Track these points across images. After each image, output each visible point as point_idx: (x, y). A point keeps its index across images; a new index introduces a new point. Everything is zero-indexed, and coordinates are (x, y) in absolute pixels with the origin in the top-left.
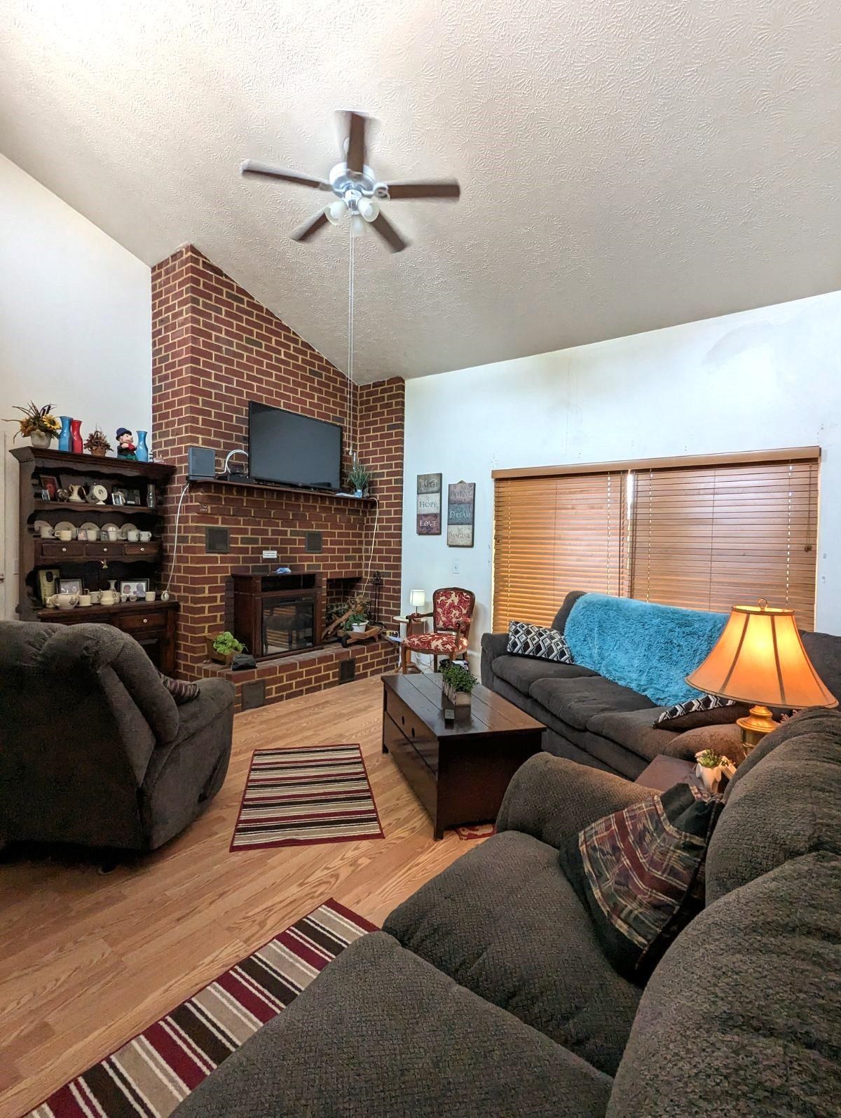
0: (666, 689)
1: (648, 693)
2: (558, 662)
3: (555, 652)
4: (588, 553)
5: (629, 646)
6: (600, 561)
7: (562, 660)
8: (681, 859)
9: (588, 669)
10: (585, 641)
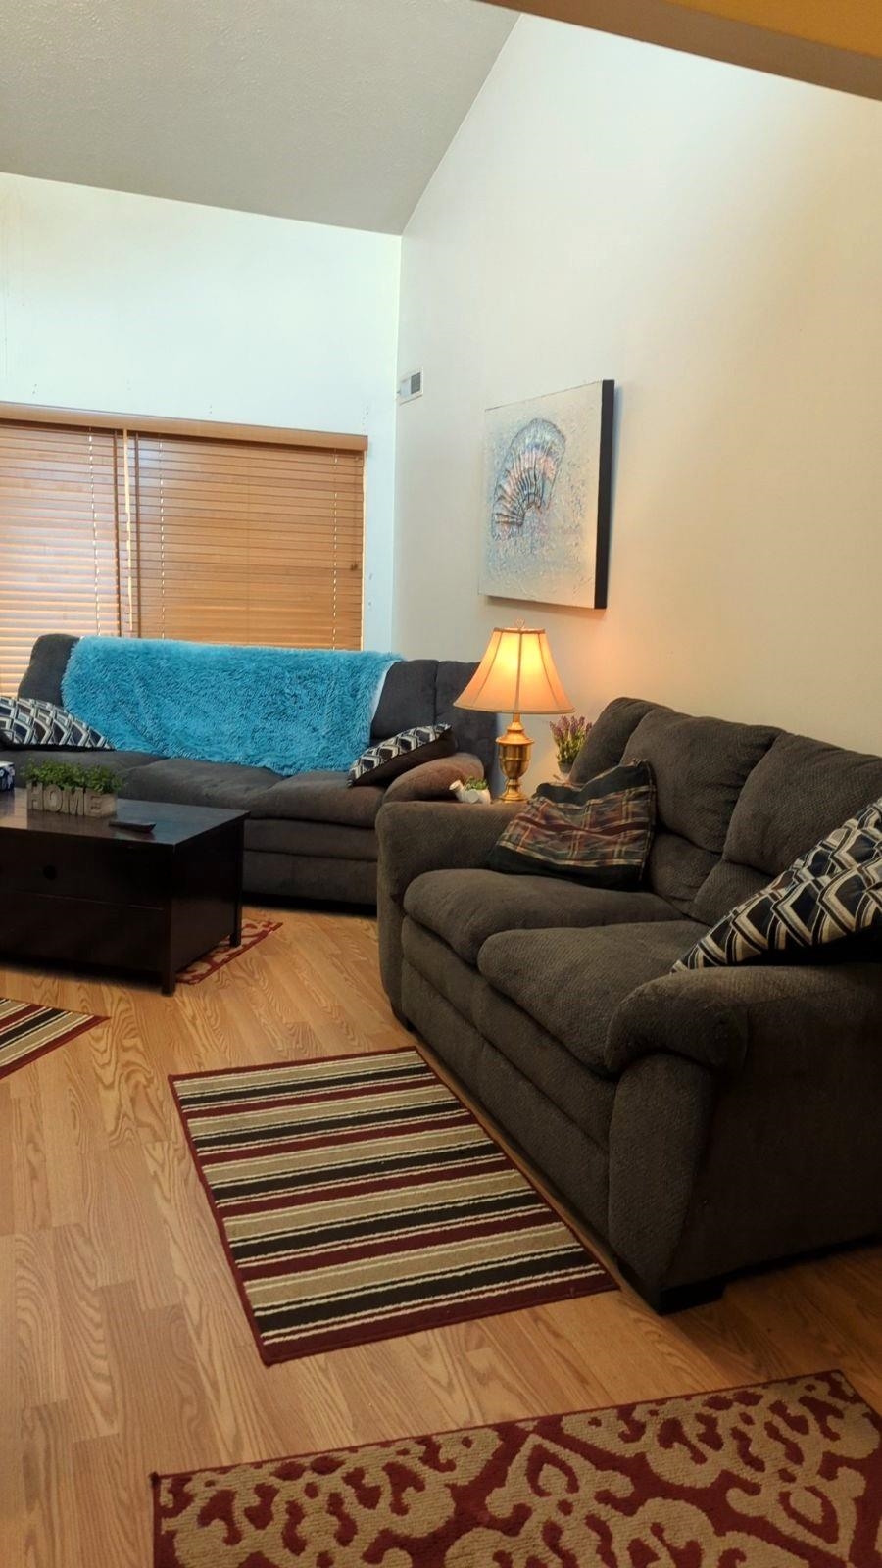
0: (287, 754)
1: (267, 762)
2: (93, 749)
3: (85, 735)
4: (58, 567)
5: (209, 708)
6: (84, 582)
7: (99, 744)
8: (635, 805)
9: (140, 753)
10: (114, 711)
